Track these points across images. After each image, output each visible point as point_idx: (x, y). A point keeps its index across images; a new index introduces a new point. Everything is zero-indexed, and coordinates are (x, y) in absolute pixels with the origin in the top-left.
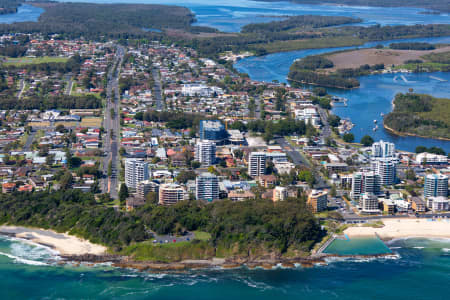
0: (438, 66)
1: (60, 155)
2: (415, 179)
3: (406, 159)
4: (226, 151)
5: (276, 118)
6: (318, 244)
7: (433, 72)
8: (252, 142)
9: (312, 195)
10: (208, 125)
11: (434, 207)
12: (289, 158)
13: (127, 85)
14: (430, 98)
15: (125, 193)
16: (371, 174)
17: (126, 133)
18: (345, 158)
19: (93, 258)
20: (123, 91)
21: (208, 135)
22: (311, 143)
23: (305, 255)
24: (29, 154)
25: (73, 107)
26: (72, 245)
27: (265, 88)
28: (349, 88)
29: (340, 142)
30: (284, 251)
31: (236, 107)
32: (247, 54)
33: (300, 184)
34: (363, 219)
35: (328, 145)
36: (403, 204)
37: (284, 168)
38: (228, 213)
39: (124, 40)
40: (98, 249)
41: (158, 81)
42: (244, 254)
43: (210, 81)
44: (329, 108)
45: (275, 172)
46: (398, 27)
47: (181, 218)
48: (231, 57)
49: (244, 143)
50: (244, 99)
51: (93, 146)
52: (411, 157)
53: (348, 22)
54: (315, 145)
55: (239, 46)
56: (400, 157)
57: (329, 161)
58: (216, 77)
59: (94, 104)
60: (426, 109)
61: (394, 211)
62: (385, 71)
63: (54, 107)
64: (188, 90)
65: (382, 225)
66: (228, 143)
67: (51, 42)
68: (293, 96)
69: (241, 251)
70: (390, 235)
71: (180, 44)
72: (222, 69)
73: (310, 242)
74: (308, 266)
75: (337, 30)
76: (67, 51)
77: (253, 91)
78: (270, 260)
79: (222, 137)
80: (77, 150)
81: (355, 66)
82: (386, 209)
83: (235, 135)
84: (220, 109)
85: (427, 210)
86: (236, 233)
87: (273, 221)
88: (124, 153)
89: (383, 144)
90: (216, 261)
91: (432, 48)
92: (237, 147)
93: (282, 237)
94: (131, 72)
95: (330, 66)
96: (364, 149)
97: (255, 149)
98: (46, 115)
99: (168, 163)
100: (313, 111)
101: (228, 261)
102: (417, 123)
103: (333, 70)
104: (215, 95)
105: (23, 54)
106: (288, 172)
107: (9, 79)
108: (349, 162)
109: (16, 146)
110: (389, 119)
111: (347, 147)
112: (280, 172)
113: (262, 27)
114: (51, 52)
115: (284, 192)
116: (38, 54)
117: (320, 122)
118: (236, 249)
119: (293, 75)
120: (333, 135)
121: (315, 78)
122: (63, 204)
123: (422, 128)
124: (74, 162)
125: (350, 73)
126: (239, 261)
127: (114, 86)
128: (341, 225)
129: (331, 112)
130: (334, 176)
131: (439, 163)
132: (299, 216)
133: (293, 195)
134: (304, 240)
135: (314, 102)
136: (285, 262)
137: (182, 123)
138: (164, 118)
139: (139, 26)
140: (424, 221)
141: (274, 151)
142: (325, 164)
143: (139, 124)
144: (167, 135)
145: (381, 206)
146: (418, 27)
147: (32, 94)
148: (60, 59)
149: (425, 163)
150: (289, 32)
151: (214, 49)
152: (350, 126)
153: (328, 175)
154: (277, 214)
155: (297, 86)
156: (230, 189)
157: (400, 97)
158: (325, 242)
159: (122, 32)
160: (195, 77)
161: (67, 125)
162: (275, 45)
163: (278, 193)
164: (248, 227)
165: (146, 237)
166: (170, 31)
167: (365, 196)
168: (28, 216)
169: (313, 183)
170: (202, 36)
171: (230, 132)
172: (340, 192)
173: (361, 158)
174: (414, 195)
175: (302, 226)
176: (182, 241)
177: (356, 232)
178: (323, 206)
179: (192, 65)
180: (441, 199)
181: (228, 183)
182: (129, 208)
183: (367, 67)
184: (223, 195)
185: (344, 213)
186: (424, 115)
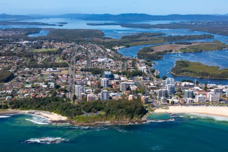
0: (192, 50)
1: (52, 84)
2: (181, 92)
3: (178, 84)
4: (113, 82)
5: (132, 70)
6: (145, 116)
7: (190, 52)
8: (122, 79)
9: (143, 97)
10: (106, 73)
11: (188, 102)
12: (135, 84)
13: (78, 59)
14: (189, 62)
15: (75, 97)
16: (165, 90)
17: (77, 76)
18: (156, 84)
19: (62, 122)
20: (76, 61)
21: (106, 76)
22: (144, 79)
23: (139, 120)
24: (41, 84)
25: (58, 67)
26: (55, 117)
27: (128, 59)
28: (159, 59)
29: (155, 78)
30: (132, 118)
31: (117, 66)
32: (123, 47)
33: (139, 94)
34: (162, 106)
35: (150, 79)
36: (176, 101)
37: (133, 88)
38: (112, 104)
39: (78, 42)
40: (64, 118)
41: (89, 56)
42: (117, 119)
43: (109, 57)
44: (151, 66)
45: (130, 89)
46: (178, 36)
47: (95, 107)
48: (117, 48)
49: (120, 79)
50: (120, 63)
51: (65, 81)
52: (180, 83)
53: (160, 34)
54: (145, 79)
55: (120, 44)
56: (176, 84)
57: (150, 85)
58: (110, 55)
59: (65, 66)
60: (187, 66)
61: (173, 103)
62: (172, 52)
63: (51, 67)
64: (100, 60)
65: (168, 108)
66: (114, 79)
67: (51, 43)
68: (138, 62)
69: (116, 118)
70: (171, 112)
71: (98, 43)
72: (113, 52)
73: (141, 115)
74: (140, 124)
76: (57, 46)
77: (124, 60)
78: (127, 121)
79: (112, 77)
80: (58, 82)
81: (161, 51)
82: (170, 102)
83: (116, 76)
84: (111, 67)
85: (185, 103)
86: (114, 111)
87: (128, 107)
88: (76, 83)
89: (170, 79)
90: (107, 122)
91: (190, 44)
92: (117, 81)
93: (131, 113)
94: (80, 54)
95: (153, 51)
96: (163, 81)
97: (123, 81)
98: (48, 70)
99: (91, 87)
100: (145, 67)
101: (111, 122)
102: (183, 71)
103: (154, 52)
104: (110, 62)
105: (41, 48)
106: (135, 89)
107: (35, 57)
108: (157, 86)
109: (36, 81)
110: (173, 70)
111: (157, 80)
112: (132, 89)
113: (128, 37)
114: (51, 47)
115: (132, 97)
116: (46, 48)
117: (148, 71)
118: (114, 117)
119: (139, 54)
120: (152, 76)
121: (147, 55)
122: (52, 102)
123: (185, 73)
124: (57, 87)
125: (159, 53)
126: (115, 122)
127: (74, 59)
128: (153, 108)
129: (152, 68)
130: (152, 91)
131: (190, 86)
132: (137, 105)
133: (136, 98)
134: (139, 114)
135: (146, 64)
136: (133, 122)
137: (97, 72)
138: (91, 70)
139: (84, 37)
140: (184, 107)
141: (130, 82)
142: (149, 86)
143: (82, 73)
144: (91, 76)
145: (168, 102)
146: (186, 36)
147: (43, 62)
148: (54, 49)
149: (185, 86)
150: (138, 39)
151: (110, 45)
152: (159, 72)
153: (149, 90)
154: (130, 105)
155: (140, 58)
156: (113, 96)
157: (178, 62)
158: (147, 115)
159: (77, 39)
160: (103, 55)
161: (55, 73)
162: (133, 43)
163: (130, 97)
164: (119, 110)
165: (82, 114)
166: (95, 39)
167: (162, 98)
168: (39, 106)
169: (144, 93)
171: (114, 75)
172: (153, 96)
173: (162, 84)
174: (181, 97)
175: (138, 109)
176: (95, 114)
177: (159, 111)
178: (147, 102)
179: (102, 51)
180: (190, 99)
181: (113, 94)
182: (76, 103)
183: (166, 51)
184: (111, 98)
185: (155, 104)
186: (186, 68)
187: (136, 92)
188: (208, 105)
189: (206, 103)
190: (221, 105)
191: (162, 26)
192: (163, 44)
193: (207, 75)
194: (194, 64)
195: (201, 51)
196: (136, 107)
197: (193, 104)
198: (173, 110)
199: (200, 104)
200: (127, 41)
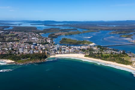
0: (69, 34)
1: (10, 49)
2: (61, 49)
3: (61, 47)
4: (36, 47)
5: (45, 42)
7: (68, 35)
8: (40, 45)
9: (46, 52)
10: (34, 43)
12: (45, 47)
13: (24, 38)
14: (66, 39)
15: (19, 53)
17: (22, 45)
19: (12, 63)
20: (23, 39)
21: (34, 45)
22: (49, 45)
23: (44, 60)
24: (5, 49)
25: (15, 41)
26: (9, 61)
27: (44, 38)
29: (53, 45)
31: (39, 41)
34: (53, 55)
35: (51, 45)
36: (58, 52)
37: (44, 49)
38: (33, 55)
39: (25, 32)
40: (13, 62)
41: (29, 37)
43: (37, 37)
45: (42, 49)
46: (65, 29)
47: (26, 56)
48: (41, 34)
49: (39, 45)
50: (41, 39)
51: (16, 47)
53: (59, 29)
55: (42, 32)
57: (50, 47)
59: (18, 41)
60: (66, 40)
61: (57, 53)
62: (61, 35)
63: (12, 42)
64: (33, 38)
65: (55, 55)
67: (14, 32)
68: (48, 39)
71: (34, 32)
72: (39, 35)
75: (57, 30)
76: (16, 33)
77: (42, 38)
78: (39, 61)
79: (36, 45)
80: (13, 48)
81: (57, 35)
83: (38, 44)
84: (37, 41)
85: (62, 53)
86: (34, 58)
87: (39, 56)
88: (21, 48)
89: (58, 45)
90: (31, 62)
91: (69, 32)
93: (40, 58)
94: (25, 36)
95: (54, 35)
96: (55, 46)
98: (10, 43)
99: (27, 49)
104: (37, 39)
105: (8, 34)
107: (5, 38)
108: (53, 47)
109: (3, 47)
110: (60, 41)
113: (46, 30)
114: (13, 33)
116: (11, 34)
117: (51, 42)
118: (34, 60)
119: (49, 36)
121: (52, 36)
122: (9, 56)
123: (64, 43)
124: (12, 49)
125: (57, 36)
126: (34, 62)
127: (22, 38)
129: (53, 41)
131: (65, 47)
133: (44, 52)
134: (44, 58)
135: (51, 39)
137: (31, 43)
138: (28, 43)
139: (28, 29)
140: (61, 55)
141: (43, 46)
143: (24, 44)
144: (28, 45)
145: (56, 53)
146: (68, 29)
147: (8, 40)
149: (63, 47)
150: (50, 30)
151: (38, 33)
152: (55, 43)
154: (40, 55)
155: (49, 37)
157: (63, 38)
158: (47, 58)
159: (25, 31)
160: (35, 37)
161: (13, 44)
162: (48, 32)
163: (41, 52)
164: (36, 57)
165: (21, 59)
166: (33, 30)
168: (3, 58)
169: (47, 50)
170: (37, 31)
172: (51, 51)
174: (61, 51)
175: (43, 56)
176: (26, 59)
177: (51, 57)
178: (48, 53)
179: (35, 35)
180: (64, 52)
181: (35, 51)
182: (19, 55)
183: (59, 35)
184: (34, 53)
185: (51, 54)
186: (65, 41)
187: (45, 50)
188: (69, 54)
189: (69, 53)
190: (74, 53)
191: (60, 26)
192: (59, 32)
193: (72, 43)
194: (68, 39)
195: (72, 34)
196: (42, 56)
197: (64, 53)
198: (57, 56)
199: (67, 53)
200: (45, 31)
